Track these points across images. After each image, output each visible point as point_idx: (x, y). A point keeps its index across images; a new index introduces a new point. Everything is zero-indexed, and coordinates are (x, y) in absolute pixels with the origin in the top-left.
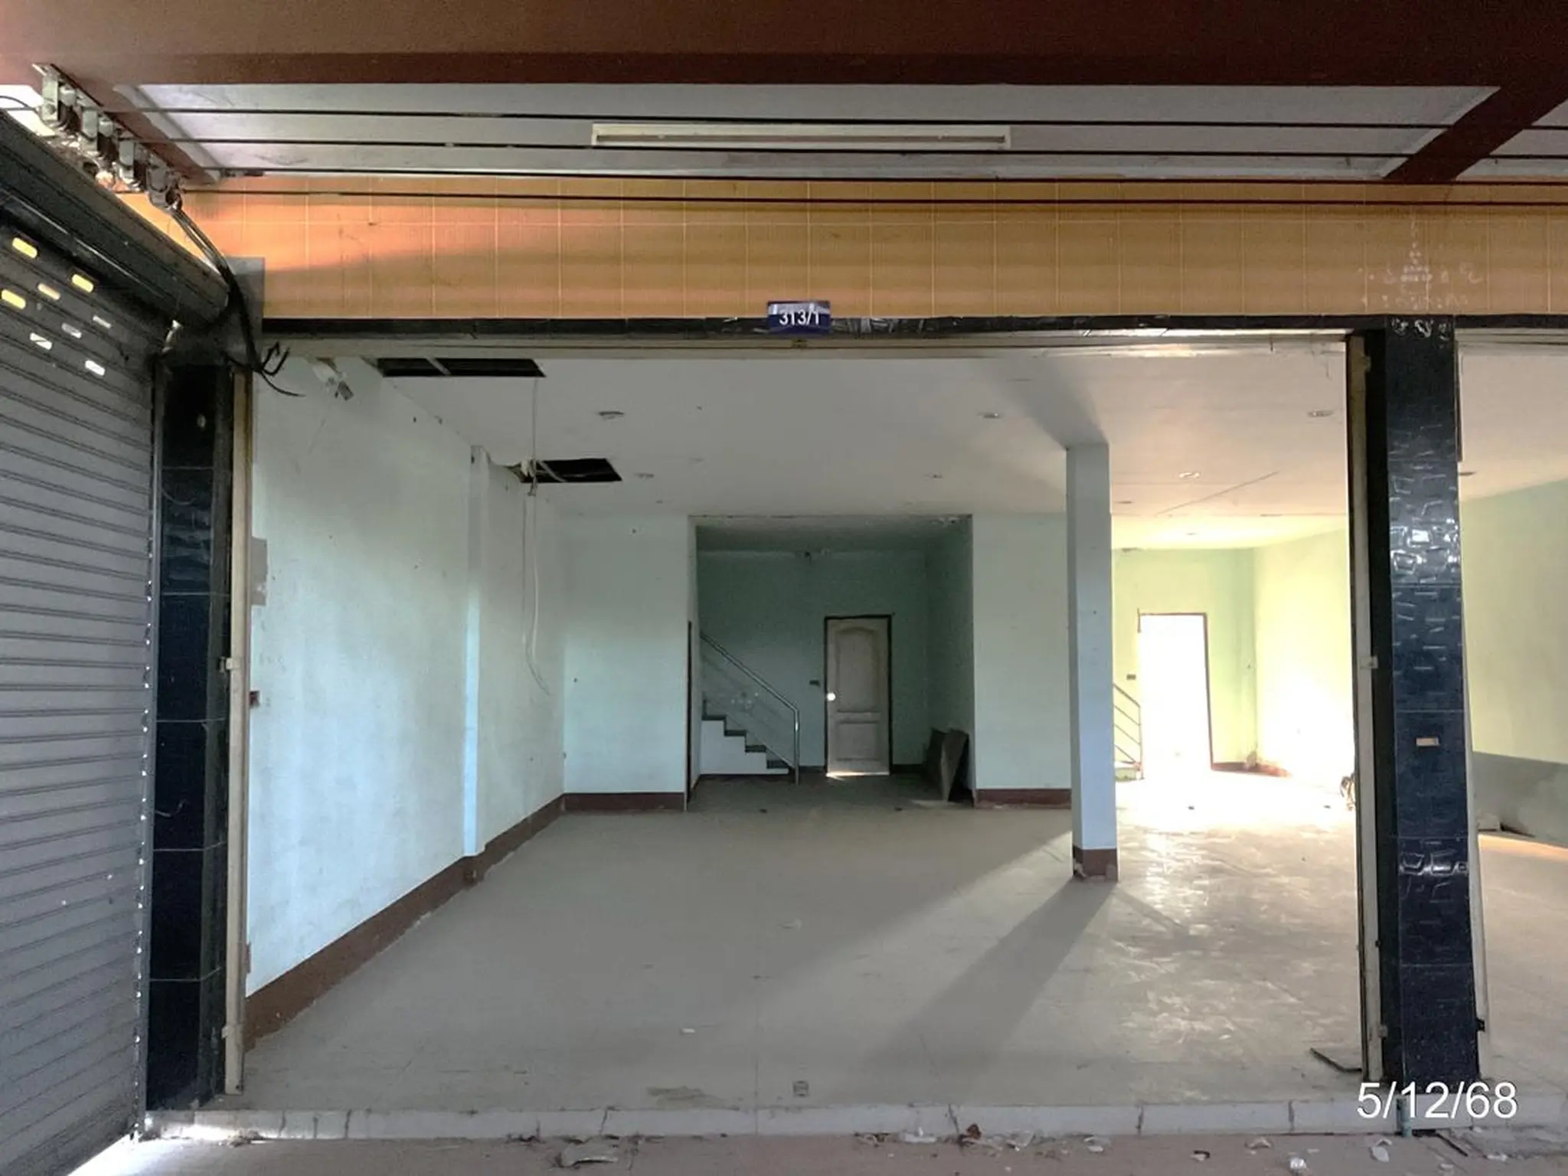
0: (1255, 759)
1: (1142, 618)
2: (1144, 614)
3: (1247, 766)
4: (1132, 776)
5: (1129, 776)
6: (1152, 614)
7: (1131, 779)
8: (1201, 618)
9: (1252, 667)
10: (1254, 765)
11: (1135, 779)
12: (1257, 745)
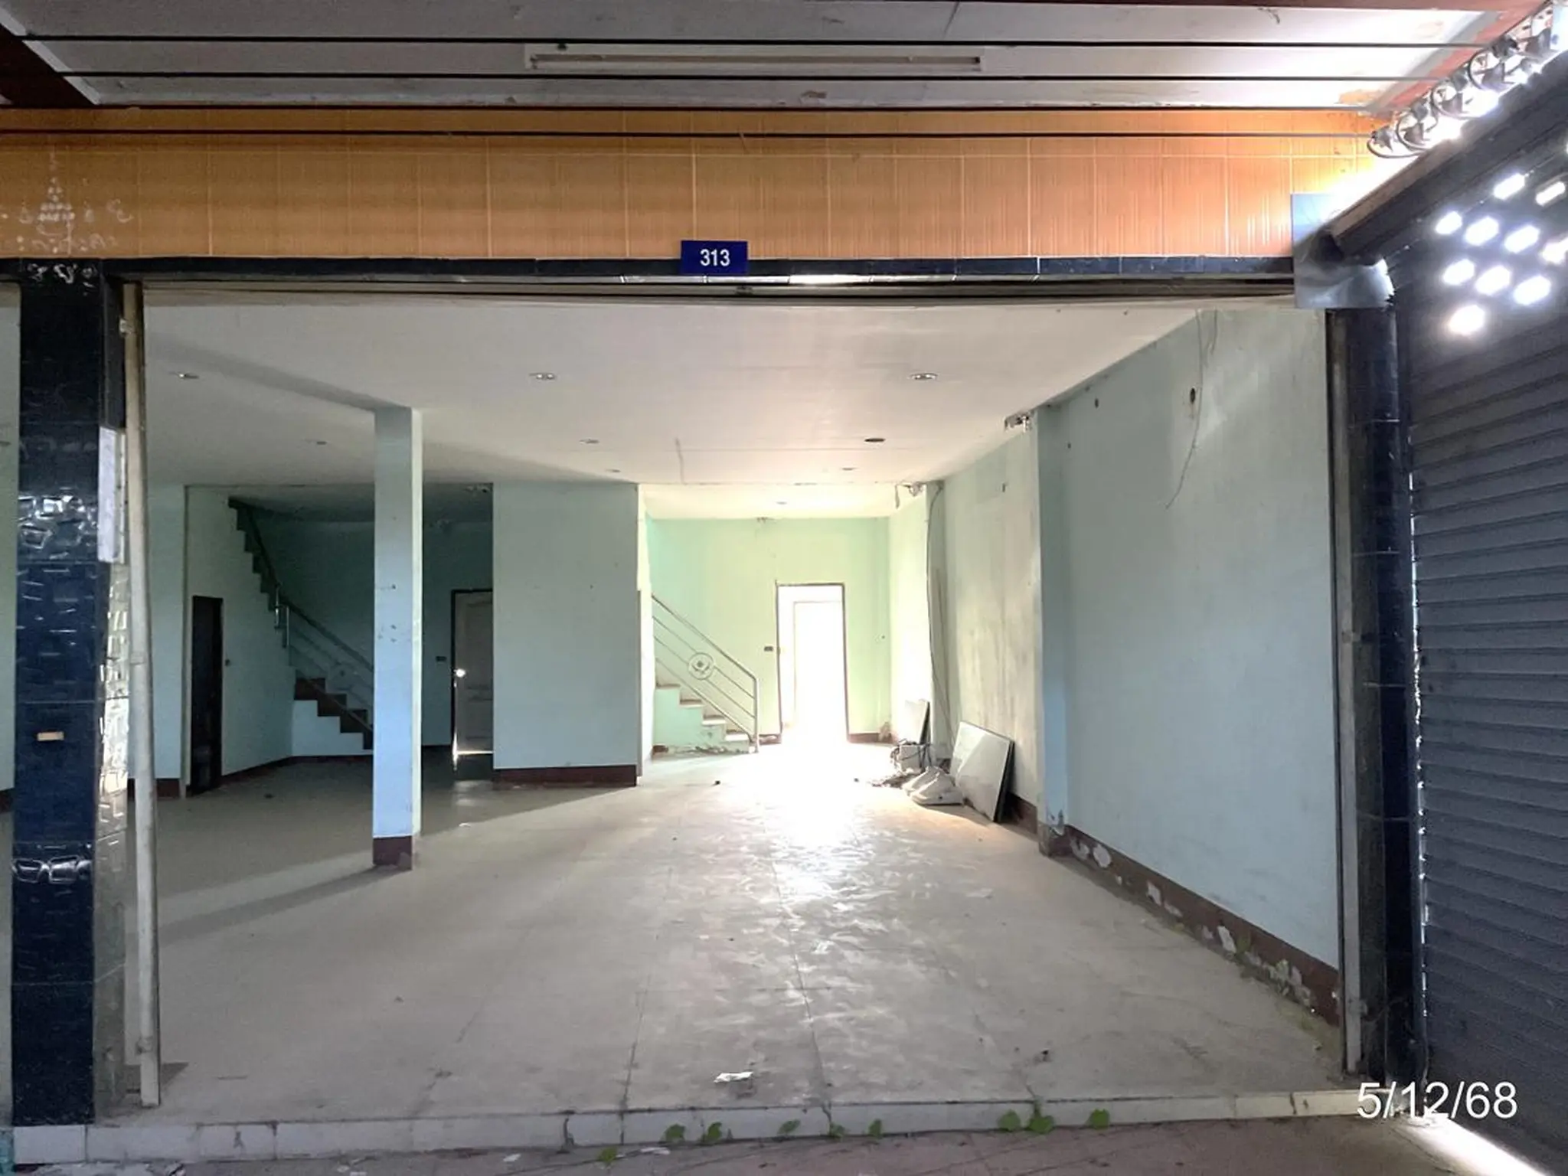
0: (889, 730)
1: (781, 589)
2: (782, 585)
3: (881, 737)
4: (745, 750)
5: (741, 750)
6: (790, 585)
7: (743, 753)
8: (839, 588)
9: (886, 637)
10: (887, 735)
11: (747, 753)
12: (890, 716)
